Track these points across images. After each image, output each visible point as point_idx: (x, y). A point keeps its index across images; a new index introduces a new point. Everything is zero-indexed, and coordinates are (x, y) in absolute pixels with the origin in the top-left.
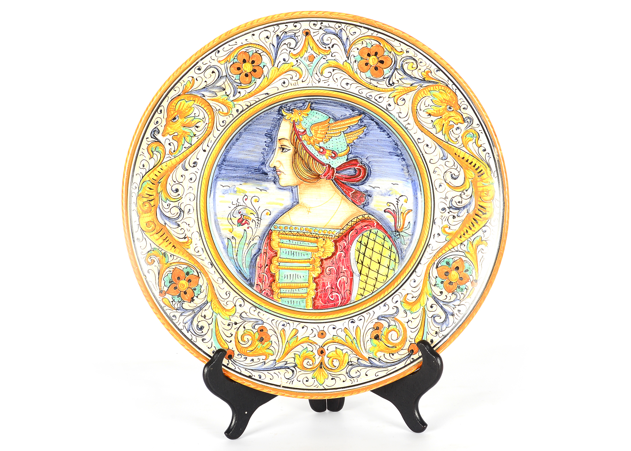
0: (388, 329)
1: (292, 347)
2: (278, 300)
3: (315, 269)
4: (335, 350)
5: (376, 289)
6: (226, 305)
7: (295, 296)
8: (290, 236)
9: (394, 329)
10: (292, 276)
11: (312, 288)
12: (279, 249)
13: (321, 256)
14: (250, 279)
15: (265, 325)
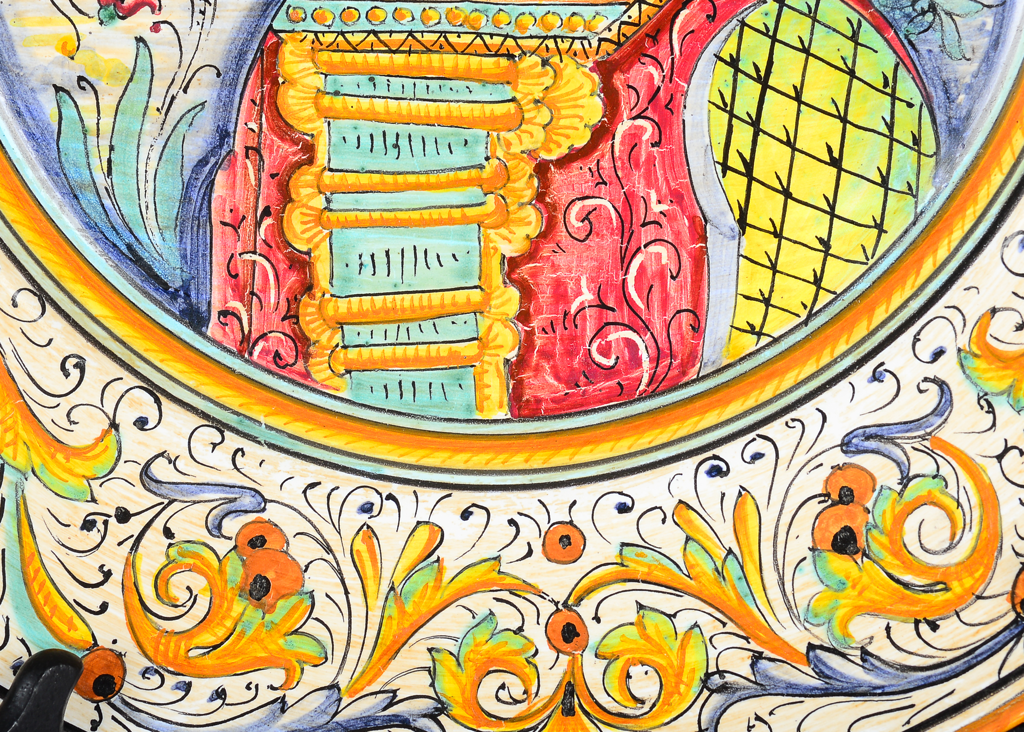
0: (901, 494)
1: (415, 618)
2: (336, 382)
3: (512, 216)
4: (634, 618)
5: (824, 298)
6: (67, 425)
7: (417, 359)
8: (371, 57)
9: (930, 492)
10: (395, 258)
11: (502, 310)
12: (320, 125)
13: (539, 145)
14: (186, 287)
15: (273, 513)
